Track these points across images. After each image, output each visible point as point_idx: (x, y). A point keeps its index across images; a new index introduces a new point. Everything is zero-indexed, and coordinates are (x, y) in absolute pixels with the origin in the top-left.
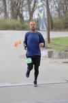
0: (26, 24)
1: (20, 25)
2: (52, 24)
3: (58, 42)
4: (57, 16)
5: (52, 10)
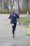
1: (8, 12)
4: (22, 8)
5: (20, 6)
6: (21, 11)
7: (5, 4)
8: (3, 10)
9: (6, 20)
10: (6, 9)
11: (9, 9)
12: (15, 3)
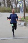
2: (26, 10)
8: (6, 8)
10: (9, 7)
11: (14, 7)
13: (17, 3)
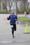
0: (8, 11)
1: (6, 12)
2: (18, 12)
3: (20, 18)
4: (20, 9)
6: (19, 11)
7: (4, 5)
9: (4, 19)
12: (13, 4)
13: (11, 6)
